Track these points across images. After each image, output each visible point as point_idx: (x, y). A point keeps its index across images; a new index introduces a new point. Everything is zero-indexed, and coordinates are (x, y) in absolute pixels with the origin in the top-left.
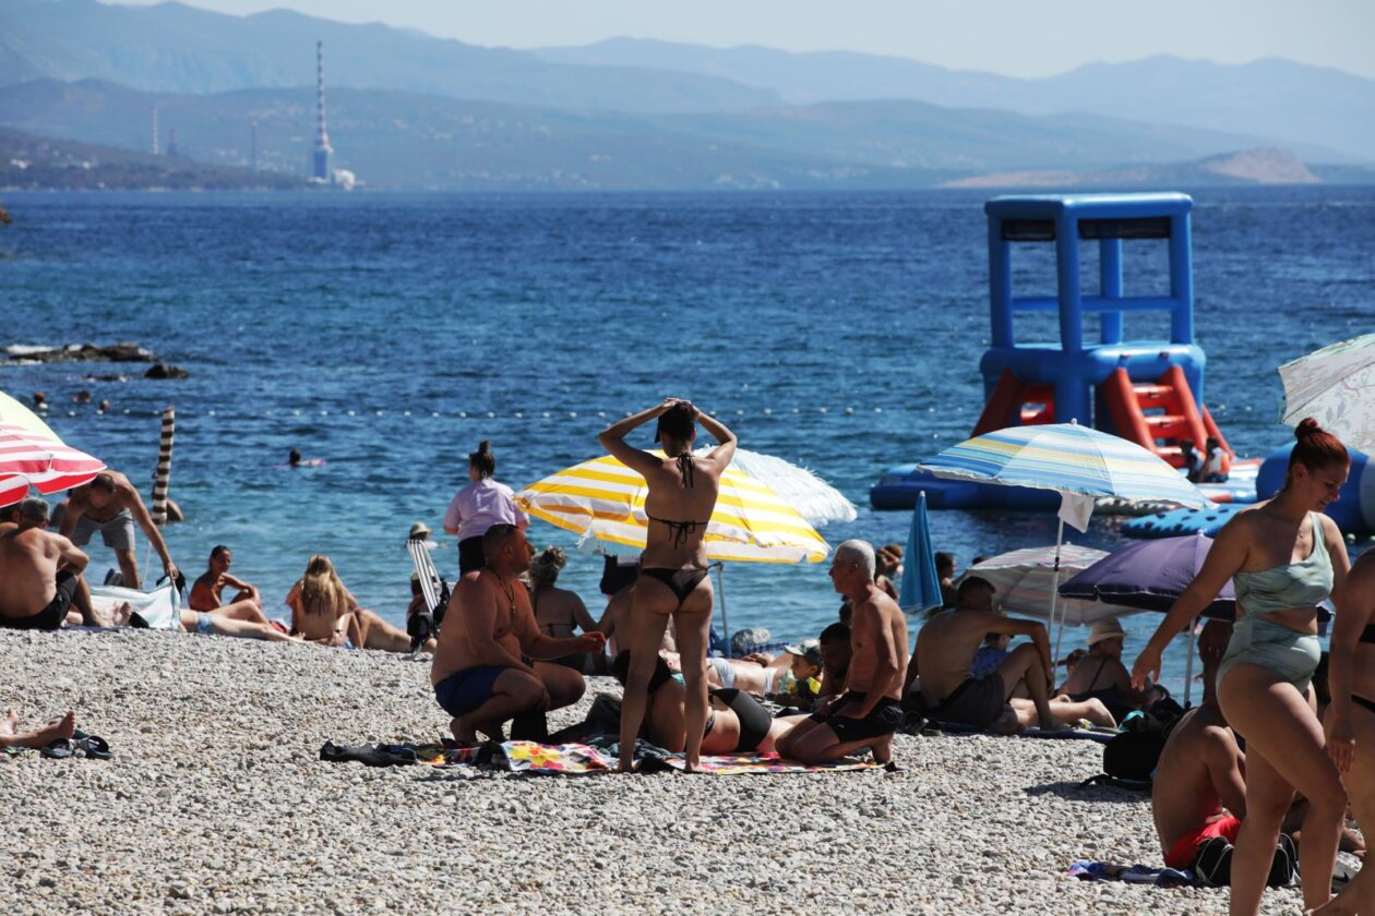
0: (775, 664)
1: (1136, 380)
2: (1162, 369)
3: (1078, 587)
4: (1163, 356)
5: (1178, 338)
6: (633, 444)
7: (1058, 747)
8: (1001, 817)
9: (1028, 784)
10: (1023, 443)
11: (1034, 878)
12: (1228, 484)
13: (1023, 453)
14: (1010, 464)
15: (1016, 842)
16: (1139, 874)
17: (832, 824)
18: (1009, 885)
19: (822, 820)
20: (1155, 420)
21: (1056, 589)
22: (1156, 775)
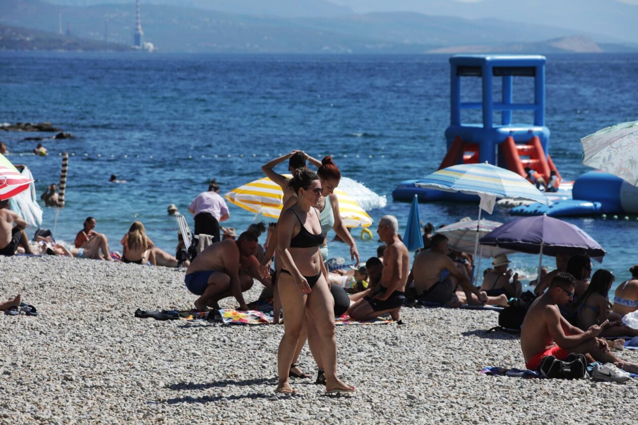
0: (346, 274)
1: (517, 143)
2: (529, 138)
3: (488, 240)
4: (530, 132)
5: (537, 124)
7: (478, 314)
8: (451, 346)
9: (465, 330)
10: (464, 172)
11: (466, 374)
13: (464, 177)
14: (457, 182)
15: (457, 357)
16: (514, 372)
17: (372, 349)
18: (454, 377)
19: (368, 347)
20: (525, 161)
21: (477, 240)
22: (522, 327)
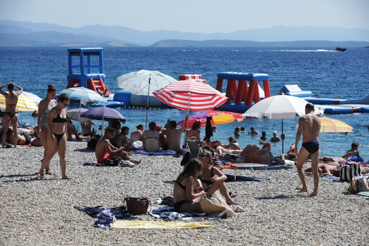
0: (30, 129)
1: (94, 80)
2: (98, 78)
3: (83, 115)
4: (98, 76)
5: (101, 73)
6: (3, 91)
7: (80, 143)
8: (69, 155)
9: (74, 149)
10: (74, 91)
11: (75, 165)
12: (109, 97)
13: (74, 92)
14: (71, 94)
15: (72, 159)
16: (93, 164)
17: (40, 157)
18: (70, 166)
19: (38, 156)
20: (97, 87)
21: (79, 116)
22: (96, 148)
